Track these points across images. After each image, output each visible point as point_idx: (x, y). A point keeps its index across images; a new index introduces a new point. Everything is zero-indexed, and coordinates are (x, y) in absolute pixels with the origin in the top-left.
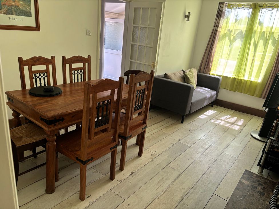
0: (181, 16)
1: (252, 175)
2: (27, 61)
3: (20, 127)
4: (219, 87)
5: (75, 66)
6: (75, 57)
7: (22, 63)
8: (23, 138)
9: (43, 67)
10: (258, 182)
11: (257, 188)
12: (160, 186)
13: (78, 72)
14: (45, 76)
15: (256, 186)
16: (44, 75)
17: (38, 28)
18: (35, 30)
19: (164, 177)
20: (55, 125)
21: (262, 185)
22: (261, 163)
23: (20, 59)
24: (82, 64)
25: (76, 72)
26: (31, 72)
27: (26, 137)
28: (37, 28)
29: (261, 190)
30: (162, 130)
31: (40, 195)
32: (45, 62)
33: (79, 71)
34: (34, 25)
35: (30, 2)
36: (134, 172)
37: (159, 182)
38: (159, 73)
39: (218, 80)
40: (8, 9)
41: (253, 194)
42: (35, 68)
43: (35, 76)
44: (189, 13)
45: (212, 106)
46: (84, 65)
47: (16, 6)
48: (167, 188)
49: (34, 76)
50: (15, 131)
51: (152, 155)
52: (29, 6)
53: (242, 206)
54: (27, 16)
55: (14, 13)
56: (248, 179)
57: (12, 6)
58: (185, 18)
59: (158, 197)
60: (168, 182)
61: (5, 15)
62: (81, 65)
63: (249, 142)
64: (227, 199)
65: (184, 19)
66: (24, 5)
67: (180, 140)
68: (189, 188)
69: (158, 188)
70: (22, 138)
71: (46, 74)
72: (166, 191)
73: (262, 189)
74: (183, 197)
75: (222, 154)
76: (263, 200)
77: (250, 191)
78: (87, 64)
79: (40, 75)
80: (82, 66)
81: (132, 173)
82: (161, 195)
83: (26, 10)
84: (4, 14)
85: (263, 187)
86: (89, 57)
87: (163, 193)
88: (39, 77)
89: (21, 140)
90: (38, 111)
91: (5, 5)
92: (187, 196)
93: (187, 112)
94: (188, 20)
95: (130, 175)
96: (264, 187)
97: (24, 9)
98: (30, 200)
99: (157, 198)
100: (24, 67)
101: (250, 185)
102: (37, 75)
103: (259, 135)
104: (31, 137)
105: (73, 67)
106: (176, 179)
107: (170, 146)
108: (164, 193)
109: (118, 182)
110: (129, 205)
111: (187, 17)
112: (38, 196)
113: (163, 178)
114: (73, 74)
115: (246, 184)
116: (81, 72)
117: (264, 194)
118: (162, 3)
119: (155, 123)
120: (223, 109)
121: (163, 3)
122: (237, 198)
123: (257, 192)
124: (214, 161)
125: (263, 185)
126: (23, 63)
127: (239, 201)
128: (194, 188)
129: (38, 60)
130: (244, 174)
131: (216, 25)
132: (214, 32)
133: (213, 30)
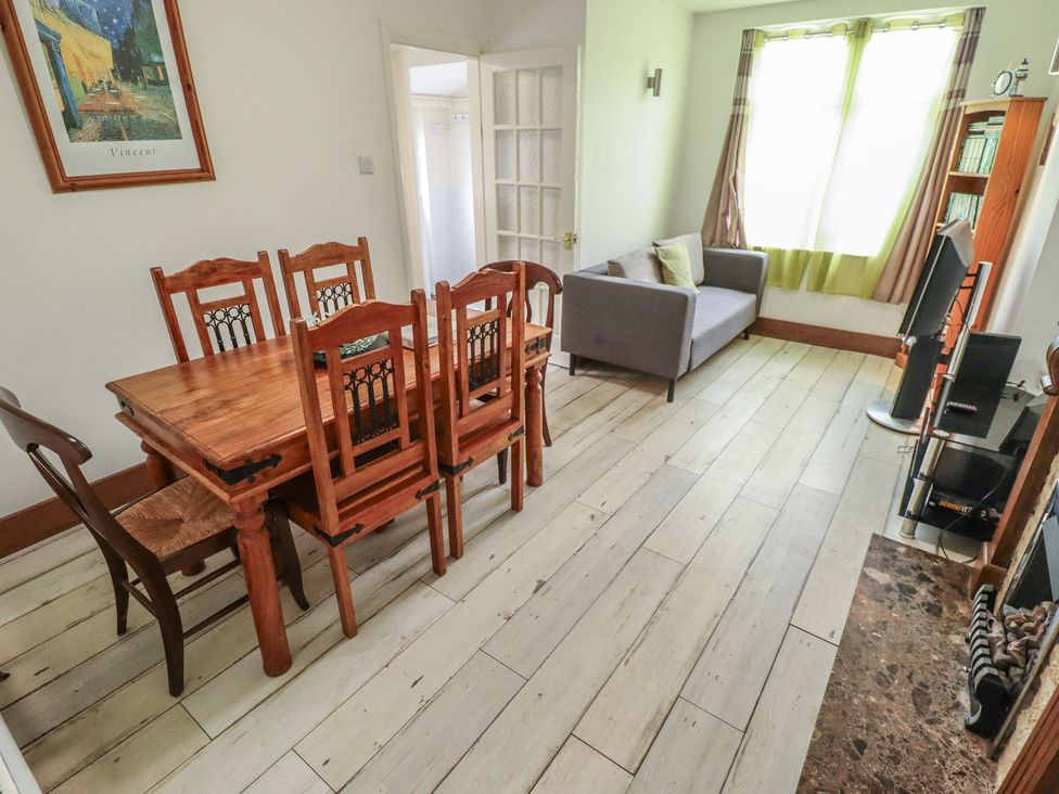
0: (637, 82)
1: (895, 551)
2: (178, 277)
3: (174, 485)
4: (762, 282)
5: (322, 274)
6: (318, 248)
7: (165, 286)
8: (183, 522)
9: (236, 289)
10: (915, 570)
11: (914, 591)
12: (628, 617)
13: (334, 292)
14: (244, 316)
15: (912, 584)
16: (240, 311)
17: (208, 171)
18: (200, 179)
19: (637, 587)
20: (252, 481)
21: (929, 581)
22: (911, 507)
23: (157, 274)
24: (344, 265)
25: (329, 292)
26: (197, 308)
27: (193, 518)
28: (205, 172)
29: (930, 599)
30: (612, 431)
31: (270, 692)
32: (239, 273)
33: (339, 290)
34: (193, 163)
35: (170, 92)
36: (544, 579)
37: (622, 605)
38: (586, 260)
39: (759, 261)
40: (104, 123)
41: (908, 616)
42: (207, 295)
43: (213, 317)
44: (659, 72)
45: (746, 338)
46: (350, 268)
47: (125, 111)
48: (650, 622)
49: (207, 318)
50: (159, 500)
51: (593, 517)
52: (169, 105)
53: (882, 661)
54: (167, 137)
55: (125, 135)
56: (884, 566)
57: (114, 111)
58: (649, 86)
59: (625, 659)
60: (651, 603)
61: (97, 142)
62: (339, 270)
63: (866, 438)
64: (832, 636)
65: (645, 91)
66: (150, 105)
67: (668, 458)
68: (716, 616)
69: (621, 628)
70: (180, 521)
71: (246, 309)
72: (647, 633)
73: (930, 592)
74: (702, 647)
75: (796, 489)
76: (941, 632)
77: (898, 604)
78: (358, 264)
79: (227, 315)
80: (345, 273)
81: (541, 584)
82: (634, 648)
83: (163, 121)
84: (94, 140)
85: (932, 585)
86: (362, 241)
87: (639, 641)
88: (226, 320)
89: (177, 532)
90: (193, 442)
91: (90, 112)
92: (712, 643)
93: (682, 369)
94: (657, 94)
95: (536, 591)
96: (936, 588)
97: (154, 116)
98: (242, 714)
99: (623, 663)
100: (172, 295)
101: (894, 585)
102: (220, 315)
103: (894, 415)
104: (207, 517)
105: (316, 281)
106: (673, 588)
107: (642, 481)
108: (643, 640)
109: (501, 617)
110: (540, 695)
111: (653, 83)
112: (266, 696)
113: (633, 590)
114: (319, 300)
115: (881, 583)
116: (344, 289)
117: (941, 611)
118: (576, 48)
119: (589, 411)
120: (779, 342)
121: (579, 48)
122: (864, 635)
123: (918, 605)
124: (775, 515)
125: (933, 579)
126: (168, 284)
127: (870, 645)
128: (728, 614)
129: (214, 270)
130: (870, 549)
131: (739, 101)
132: (736, 123)
133: (733, 116)
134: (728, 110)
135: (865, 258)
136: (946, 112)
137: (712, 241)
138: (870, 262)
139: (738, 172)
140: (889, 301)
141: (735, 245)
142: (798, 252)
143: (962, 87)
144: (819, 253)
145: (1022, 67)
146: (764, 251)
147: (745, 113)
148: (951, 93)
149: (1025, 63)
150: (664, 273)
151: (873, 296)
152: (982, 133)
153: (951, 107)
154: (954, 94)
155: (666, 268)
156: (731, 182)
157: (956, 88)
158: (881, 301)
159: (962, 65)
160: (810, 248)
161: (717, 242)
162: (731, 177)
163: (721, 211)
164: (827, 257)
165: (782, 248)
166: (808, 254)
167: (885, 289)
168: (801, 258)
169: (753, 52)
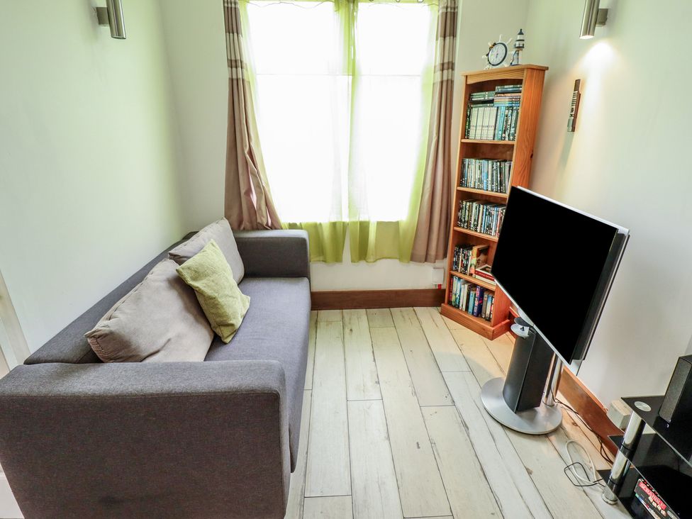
39: (302, 242)
58: (101, 22)
94: (118, 33)
111: (107, 18)
131: (235, 63)
132: (237, 89)
133: (232, 80)
134: (224, 73)
135: (397, 223)
136: (442, 82)
137: (240, 222)
138: (402, 226)
139: (252, 144)
140: (426, 260)
141: (267, 225)
142: (334, 225)
143: (451, 60)
144: (355, 223)
145: (519, 37)
146: (301, 228)
147: (245, 78)
148: (443, 64)
149: (521, 33)
150: (200, 299)
151: (413, 258)
152: (492, 101)
153: (445, 78)
154: (446, 66)
155: (202, 293)
156: (248, 156)
157: (446, 61)
158: (420, 262)
159: (447, 38)
160: (346, 219)
161: (246, 223)
162: (246, 151)
163: (243, 191)
164: (364, 227)
165: (318, 222)
166: (345, 225)
167: (421, 251)
168: (338, 230)
169: (239, 6)
